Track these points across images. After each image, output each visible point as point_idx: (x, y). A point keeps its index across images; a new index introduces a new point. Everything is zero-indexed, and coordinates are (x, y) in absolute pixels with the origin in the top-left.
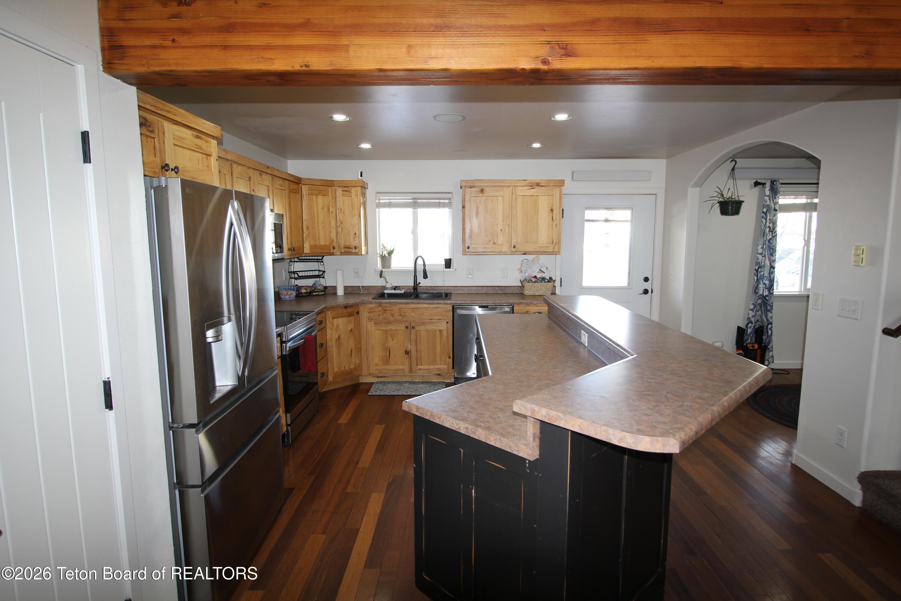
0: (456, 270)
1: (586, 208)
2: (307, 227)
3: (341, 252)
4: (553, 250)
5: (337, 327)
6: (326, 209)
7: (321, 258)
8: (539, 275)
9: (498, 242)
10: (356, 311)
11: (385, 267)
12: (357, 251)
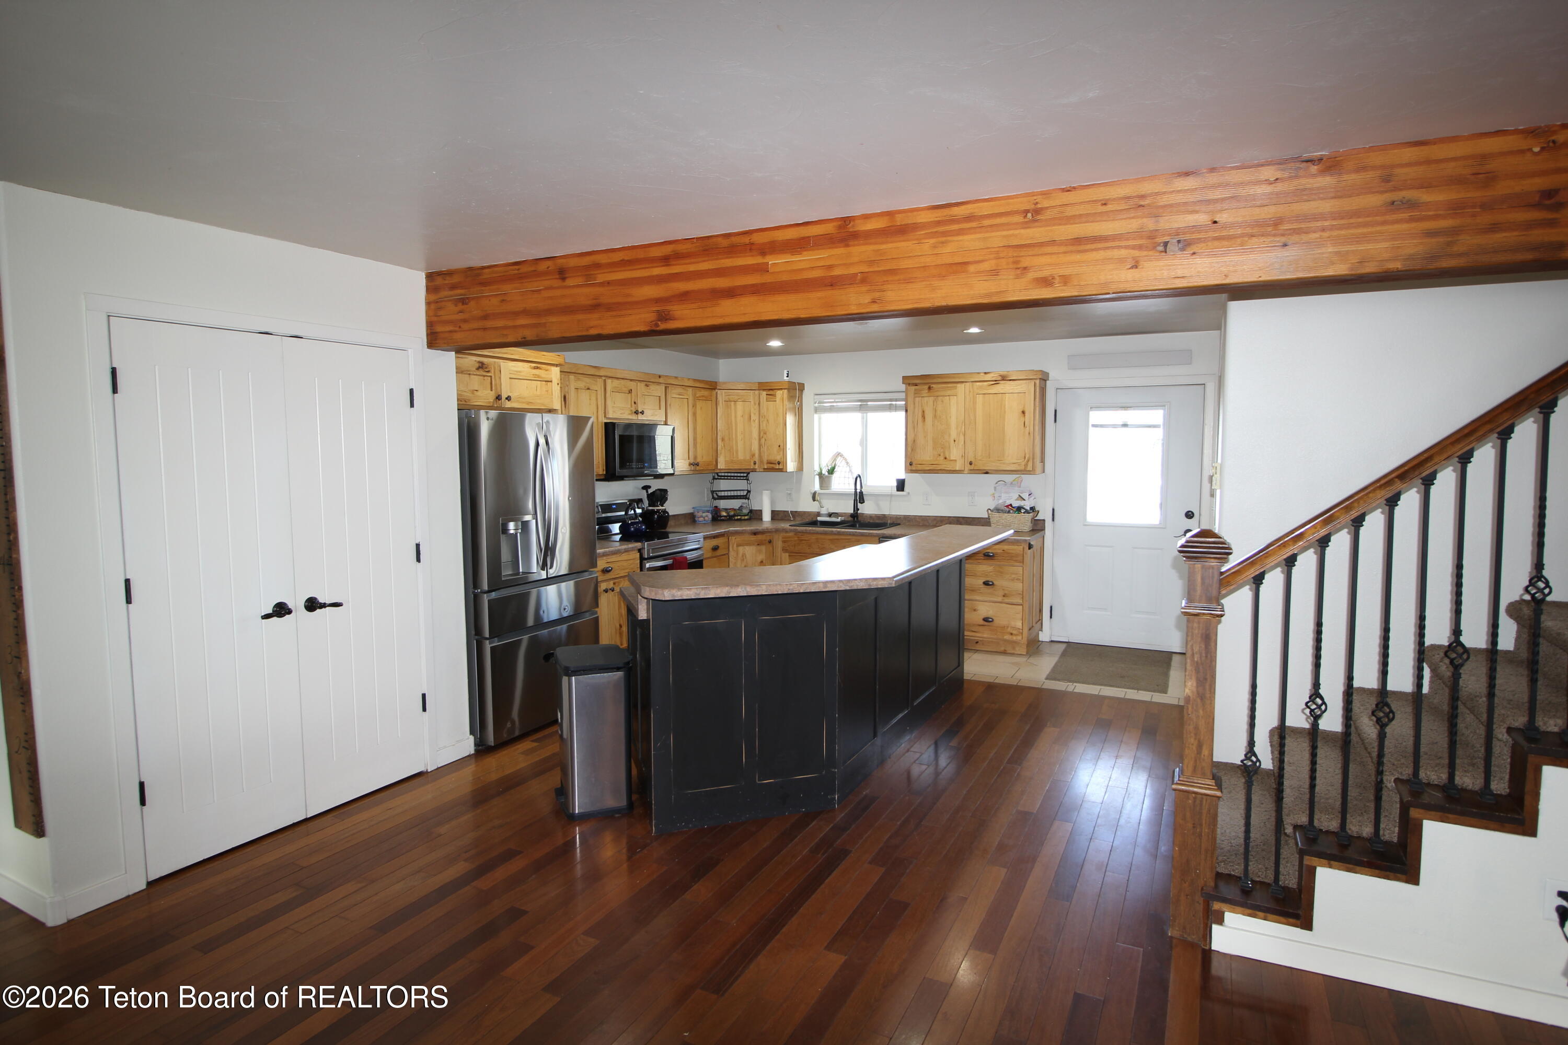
0: (909, 493)
1: (1091, 408)
2: (723, 438)
3: (764, 469)
4: (1025, 468)
5: (743, 556)
6: (746, 417)
7: (745, 475)
8: (1016, 504)
9: (950, 457)
10: (768, 539)
11: (823, 488)
12: (781, 467)
